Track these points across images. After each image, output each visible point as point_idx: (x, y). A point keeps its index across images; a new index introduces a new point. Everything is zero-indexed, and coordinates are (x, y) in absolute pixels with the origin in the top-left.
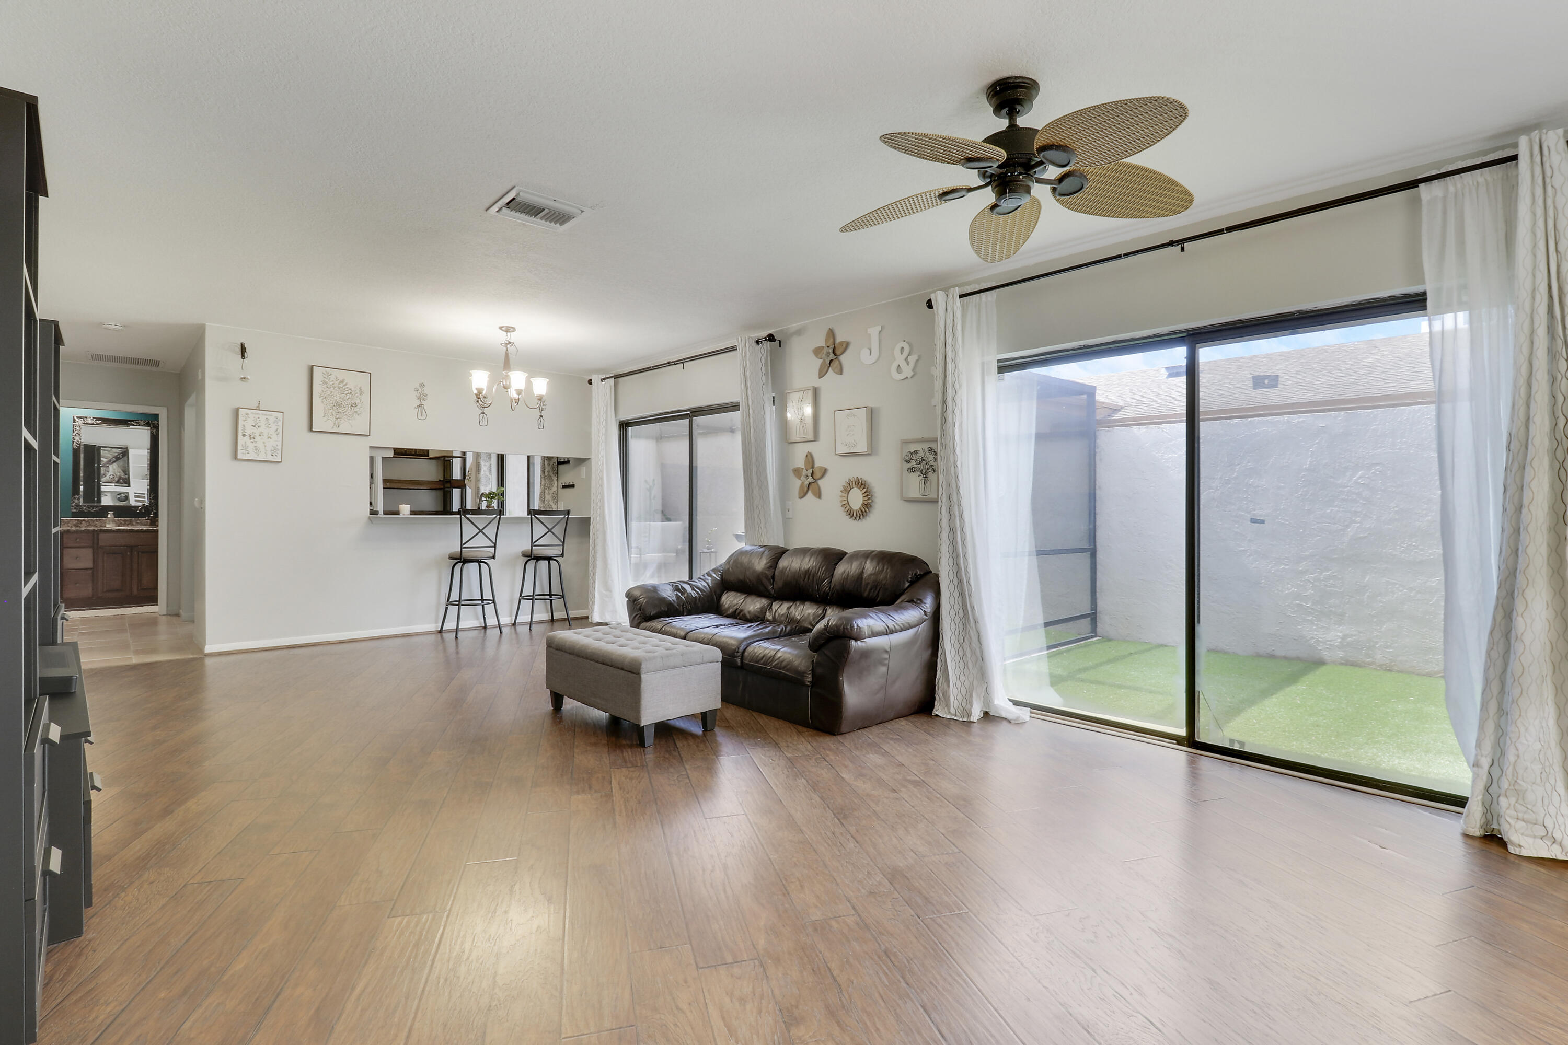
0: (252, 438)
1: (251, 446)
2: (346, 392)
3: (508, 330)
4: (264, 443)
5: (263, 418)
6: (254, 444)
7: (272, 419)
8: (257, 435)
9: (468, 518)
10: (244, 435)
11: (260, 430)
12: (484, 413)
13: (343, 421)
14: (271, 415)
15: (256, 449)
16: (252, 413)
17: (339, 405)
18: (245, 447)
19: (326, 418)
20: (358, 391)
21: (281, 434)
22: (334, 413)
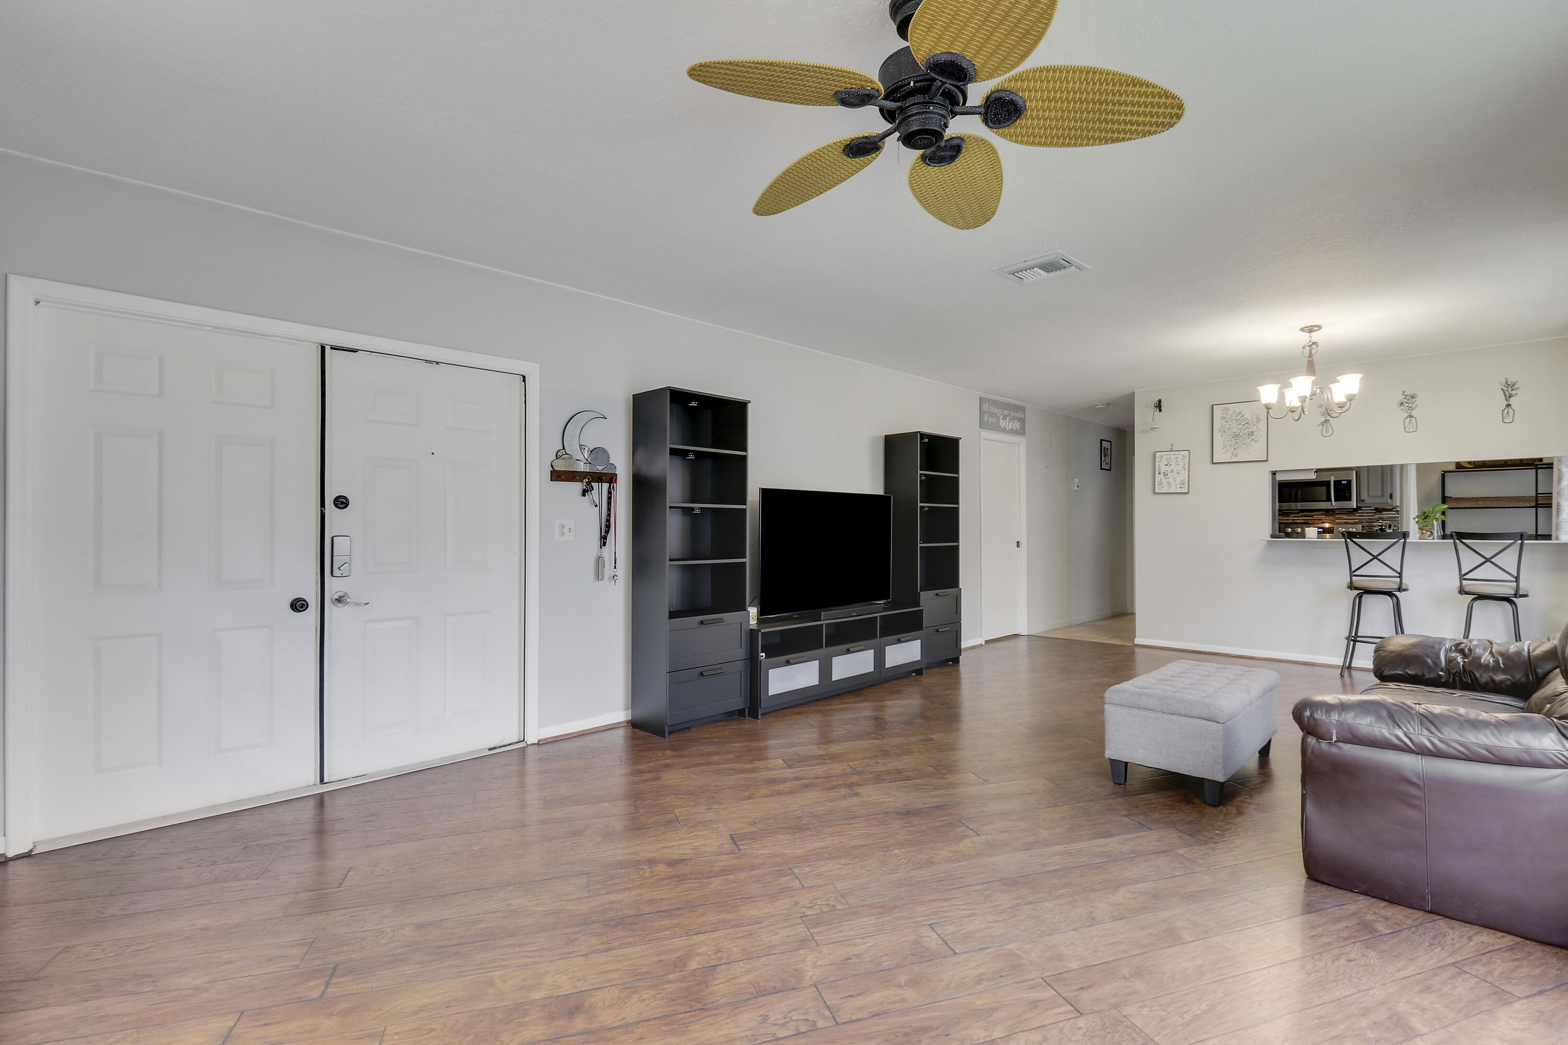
0: (1165, 475)
1: (1165, 481)
2: (1244, 423)
3: (1310, 329)
4: (1174, 478)
5: (1173, 457)
6: (1167, 480)
7: (1180, 457)
8: (1169, 471)
9: (1355, 542)
10: (1159, 474)
11: (1171, 467)
12: (1411, 416)
13: (1239, 451)
14: (1179, 454)
15: (1169, 484)
16: (1165, 455)
17: (1237, 436)
18: (1161, 483)
19: (1225, 449)
20: (1254, 420)
21: (1187, 469)
22: (1232, 443)
